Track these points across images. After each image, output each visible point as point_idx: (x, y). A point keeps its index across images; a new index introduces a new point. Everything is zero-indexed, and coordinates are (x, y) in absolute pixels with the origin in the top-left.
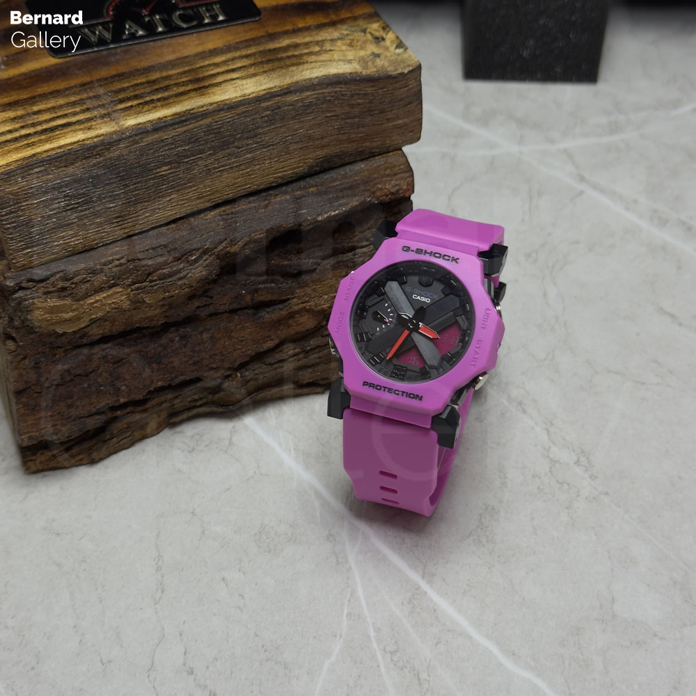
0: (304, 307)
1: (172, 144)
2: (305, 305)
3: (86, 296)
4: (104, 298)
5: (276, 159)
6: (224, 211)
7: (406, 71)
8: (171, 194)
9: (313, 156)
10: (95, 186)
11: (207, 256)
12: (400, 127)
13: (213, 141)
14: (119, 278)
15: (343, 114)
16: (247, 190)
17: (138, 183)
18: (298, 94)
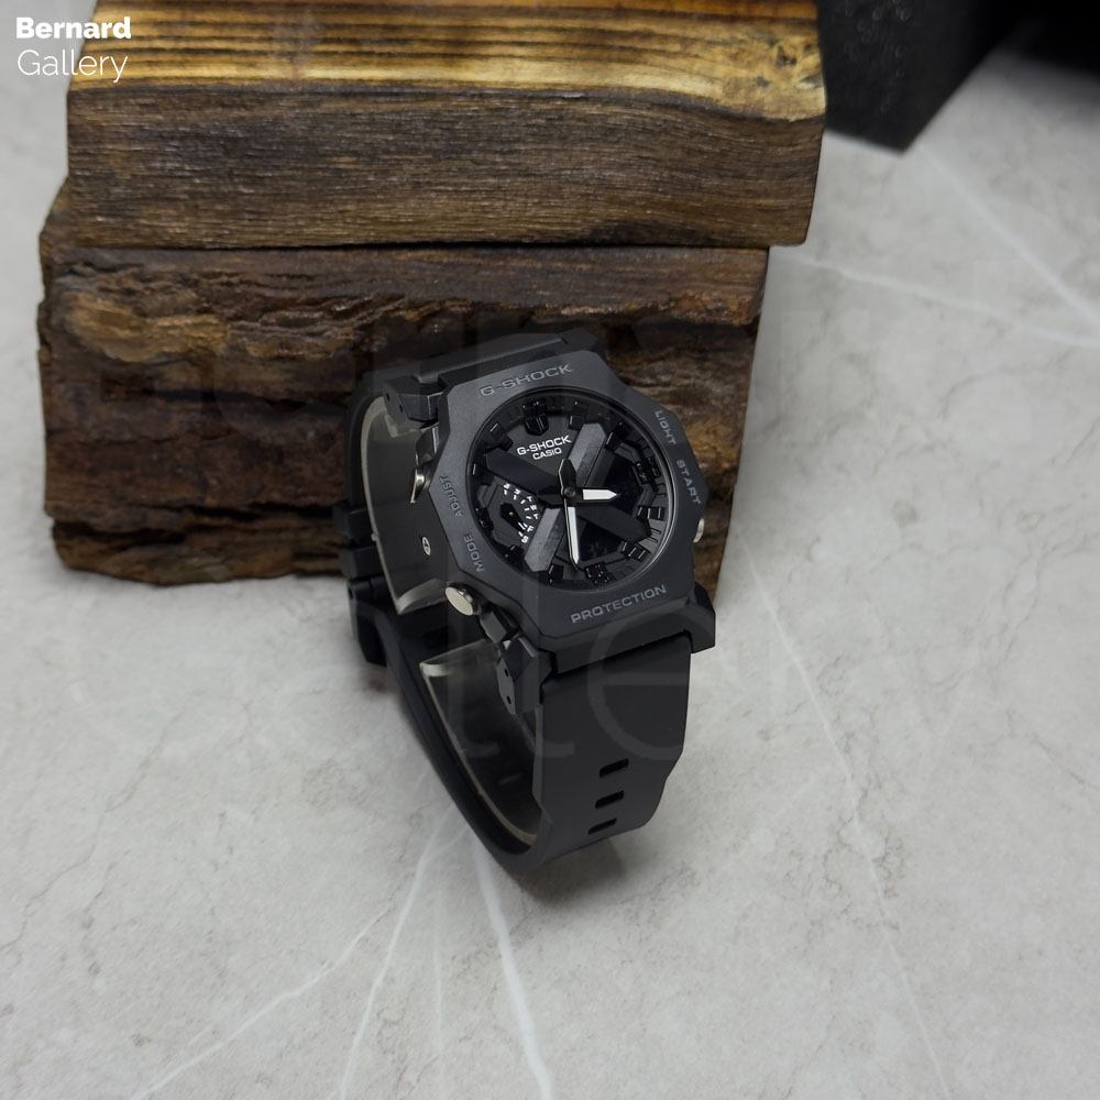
3: (160, 313)
4: (187, 325)
6: (430, 256)
7: (793, 118)
8: (345, 202)
9: (603, 213)
10: (227, 152)
11: (364, 314)
12: (766, 210)
13: (436, 140)
14: (217, 303)
15: (671, 160)
16: (479, 235)
17: (297, 169)
18: (599, 106)
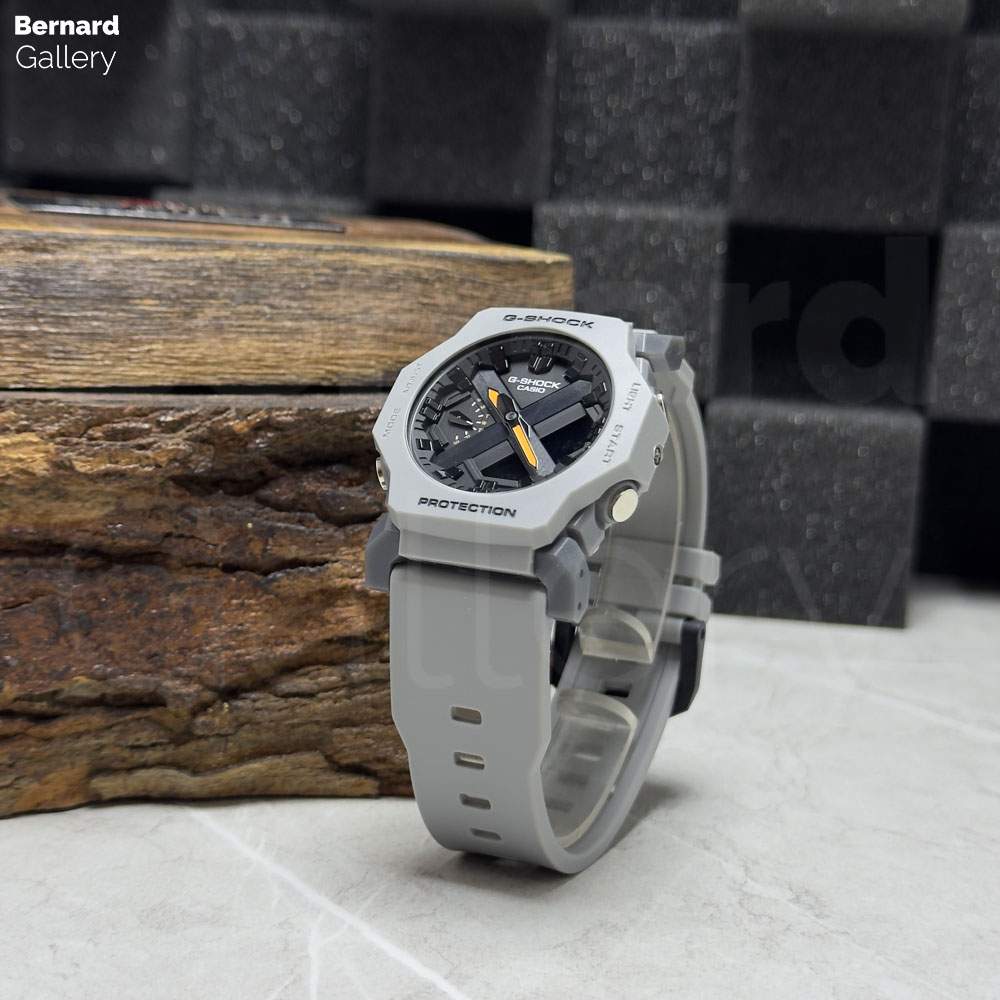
0: (353, 587)
1: (167, 270)
2: (354, 581)
4: (5, 445)
5: (332, 342)
7: (548, 262)
13: (233, 286)
14: (37, 420)
17: (102, 310)
